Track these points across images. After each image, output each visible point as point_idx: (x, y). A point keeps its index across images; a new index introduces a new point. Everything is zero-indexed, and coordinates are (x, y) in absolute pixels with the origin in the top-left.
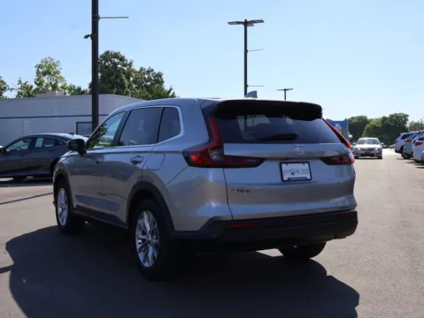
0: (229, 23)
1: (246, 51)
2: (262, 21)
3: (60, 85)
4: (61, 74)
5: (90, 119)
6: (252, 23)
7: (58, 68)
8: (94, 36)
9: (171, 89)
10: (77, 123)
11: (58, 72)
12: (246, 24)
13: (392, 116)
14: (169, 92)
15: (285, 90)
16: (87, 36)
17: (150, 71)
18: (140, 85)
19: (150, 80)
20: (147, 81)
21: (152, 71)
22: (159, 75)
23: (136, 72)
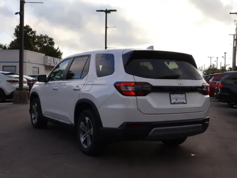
0: (97, 11)
1: (106, 27)
2: (115, 11)
6: (110, 11)
8: (21, 13)
9: (58, 48)
10: (3, 66)
12: (107, 12)
14: (57, 49)
16: (16, 14)
17: (46, 37)
18: (41, 45)
19: (46, 42)
20: (44, 43)
21: (47, 37)
22: (51, 39)
23: (38, 37)
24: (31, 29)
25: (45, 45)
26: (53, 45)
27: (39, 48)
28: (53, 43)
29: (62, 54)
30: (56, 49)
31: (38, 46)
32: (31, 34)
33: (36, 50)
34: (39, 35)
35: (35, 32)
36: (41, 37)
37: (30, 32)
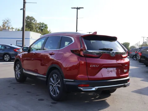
0: (72, 8)
1: (77, 18)
2: (83, 8)
3: (11, 27)
4: (11, 24)
5: (21, 40)
6: (79, 8)
7: (10, 21)
9: (50, 31)
12: (78, 8)
17: (43, 24)
18: (39, 28)
19: (43, 27)
22: (46, 25)
23: (38, 24)
25: (43, 28)
27: (39, 30)
28: (47, 28)
30: (49, 31)
33: (37, 32)
34: (39, 23)
35: (37, 21)
36: (40, 24)
37: (33, 20)
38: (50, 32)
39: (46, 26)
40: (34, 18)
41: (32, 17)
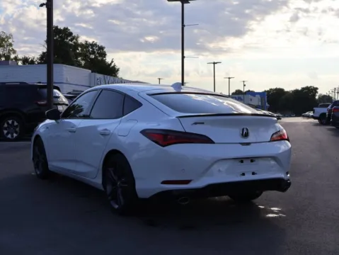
1: (183, 26)
4: (13, 47)
7: (10, 41)
9: (112, 62)
11: (11, 45)
13: (303, 89)
14: (111, 64)
15: (214, 63)
16: (42, 5)
17: (93, 45)
18: (85, 57)
19: (93, 53)
20: (90, 54)
21: (96, 45)
22: (101, 48)
23: (82, 45)
24: (71, 34)
25: (93, 57)
26: (105, 57)
27: (83, 63)
28: (104, 55)
29: (118, 70)
30: (110, 62)
31: (83, 60)
32: (71, 40)
33: (79, 65)
34: (84, 43)
35: (78, 37)
36: (86, 45)
37: (69, 38)
38: (113, 65)
39: (101, 52)
40: (71, 31)
41: (66, 29)
